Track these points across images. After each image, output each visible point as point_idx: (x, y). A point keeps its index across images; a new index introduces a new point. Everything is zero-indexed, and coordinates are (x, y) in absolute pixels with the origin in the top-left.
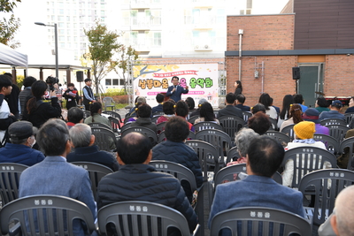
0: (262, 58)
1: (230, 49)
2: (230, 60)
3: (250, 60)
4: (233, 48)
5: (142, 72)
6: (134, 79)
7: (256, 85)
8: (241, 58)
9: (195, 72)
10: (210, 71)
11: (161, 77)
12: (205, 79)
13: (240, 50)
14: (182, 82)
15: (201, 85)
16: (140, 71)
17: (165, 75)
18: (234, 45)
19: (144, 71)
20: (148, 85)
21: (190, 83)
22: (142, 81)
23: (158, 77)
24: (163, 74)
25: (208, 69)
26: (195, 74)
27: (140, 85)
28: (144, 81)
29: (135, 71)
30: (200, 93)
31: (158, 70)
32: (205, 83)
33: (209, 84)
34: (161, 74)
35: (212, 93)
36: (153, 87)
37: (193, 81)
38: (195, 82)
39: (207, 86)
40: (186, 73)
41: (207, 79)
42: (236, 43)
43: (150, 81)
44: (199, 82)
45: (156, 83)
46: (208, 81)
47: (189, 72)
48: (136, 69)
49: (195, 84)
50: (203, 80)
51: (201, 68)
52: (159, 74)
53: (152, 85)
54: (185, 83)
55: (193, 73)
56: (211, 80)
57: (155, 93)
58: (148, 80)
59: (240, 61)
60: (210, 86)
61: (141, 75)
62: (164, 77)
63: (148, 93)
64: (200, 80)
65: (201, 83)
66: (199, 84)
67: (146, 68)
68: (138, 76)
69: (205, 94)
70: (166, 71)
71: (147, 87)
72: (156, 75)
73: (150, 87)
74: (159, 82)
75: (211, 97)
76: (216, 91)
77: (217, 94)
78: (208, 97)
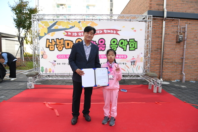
0: (185, 21)
1: (153, 9)
3: (173, 23)
4: (155, 8)
5: (50, 30)
6: (41, 38)
7: (178, 50)
8: (165, 20)
9: (116, 31)
10: (135, 31)
11: (74, 36)
12: (128, 40)
13: (165, 10)
14: (100, 43)
15: (123, 47)
16: (48, 28)
17: (80, 34)
18: (157, 5)
19: (53, 28)
20: (57, 46)
21: (111, 44)
22: (50, 41)
23: (71, 36)
24: (77, 33)
25: (133, 29)
26: (117, 34)
27: (47, 46)
28: (53, 41)
29: (41, 28)
30: (122, 57)
31: (71, 28)
32: (128, 46)
33: (133, 46)
34: (74, 32)
35: (136, 57)
36: (64, 48)
37: (114, 42)
38: (117, 44)
39: (130, 49)
40: (105, 31)
41: (131, 40)
42: (159, 3)
43: (60, 41)
44: (122, 43)
45: (68, 44)
46: (132, 43)
47: (109, 31)
48: (43, 25)
49: (116, 46)
50: (126, 41)
51: (124, 27)
52: (71, 33)
53: (63, 46)
54: (104, 44)
55: (115, 32)
56: (135, 41)
57: (66, 55)
58: (57, 40)
59: (164, 22)
60: (134, 49)
61: (48, 33)
62: (78, 36)
63: (57, 57)
64: (123, 41)
65: (123, 44)
66: (121, 46)
67: (55, 24)
68: (45, 34)
69: (128, 59)
70: (80, 28)
71: (56, 49)
72: (68, 33)
73: (60, 48)
74: (72, 42)
75: (134, 62)
76: (140, 55)
77: (142, 58)
78: (132, 62)
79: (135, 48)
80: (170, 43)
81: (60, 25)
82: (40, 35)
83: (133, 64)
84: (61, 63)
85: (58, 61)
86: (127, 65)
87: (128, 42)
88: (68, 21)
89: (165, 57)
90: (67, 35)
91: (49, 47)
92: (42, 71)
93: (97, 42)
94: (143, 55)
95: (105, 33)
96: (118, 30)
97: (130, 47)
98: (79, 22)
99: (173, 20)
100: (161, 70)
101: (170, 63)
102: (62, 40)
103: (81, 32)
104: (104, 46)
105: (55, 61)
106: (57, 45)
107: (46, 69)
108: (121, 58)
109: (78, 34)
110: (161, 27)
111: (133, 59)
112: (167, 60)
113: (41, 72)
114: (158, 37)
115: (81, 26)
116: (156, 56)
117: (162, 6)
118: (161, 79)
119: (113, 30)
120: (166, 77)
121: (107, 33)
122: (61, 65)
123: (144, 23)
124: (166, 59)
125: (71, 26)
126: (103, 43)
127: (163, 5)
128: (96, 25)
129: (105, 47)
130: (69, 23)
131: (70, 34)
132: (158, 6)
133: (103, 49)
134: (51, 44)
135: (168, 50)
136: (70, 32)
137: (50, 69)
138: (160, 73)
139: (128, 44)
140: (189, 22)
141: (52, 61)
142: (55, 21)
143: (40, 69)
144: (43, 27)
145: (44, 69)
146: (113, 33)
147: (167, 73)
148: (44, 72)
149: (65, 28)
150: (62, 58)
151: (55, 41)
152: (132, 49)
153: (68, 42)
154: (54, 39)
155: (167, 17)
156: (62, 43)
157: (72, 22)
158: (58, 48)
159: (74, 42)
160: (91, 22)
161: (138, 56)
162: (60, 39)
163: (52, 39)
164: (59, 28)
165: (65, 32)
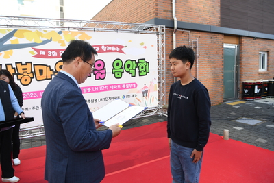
0: (195, 34)
1: (159, 16)
3: (183, 36)
4: (162, 15)
8: (176, 32)
9: (120, 48)
10: (145, 47)
11: (52, 57)
12: (137, 61)
13: (175, 19)
14: (97, 68)
15: (131, 71)
18: (164, 11)
19: (8, 42)
20: (20, 77)
21: (114, 69)
23: (46, 56)
24: (58, 51)
25: (142, 44)
26: (121, 52)
28: (9, 67)
30: (131, 86)
31: (45, 42)
32: (137, 69)
33: (144, 69)
34: (51, 51)
35: (148, 85)
36: (34, 80)
37: (118, 64)
38: (122, 68)
39: (141, 74)
40: (104, 48)
41: (140, 61)
42: (166, 9)
43: (24, 67)
44: (129, 66)
45: (41, 72)
46: (143, 65)
47: (109, 48)
49: (121, 70)
50: (134, 62)
51: (130, 41)
52: (46, 51)
53: (31, 75)
54: (104, 69)
55: (118, 49)
56: (146, 62)
57: (38, 93)
58: (19, 65)
59: (174, 35)
60: (145, 73)
64: (130, 62)
65: (131, 68)
66: (128, 70)
67: (11, 35)
69: (138, 88)
70: (63, 43)
72: (39, 53)
73: (26, 80)
74: (48, 68)
75: (146, 92)
76: (154, 81)
77: (156, 85)
78: (143, 93)
79: (147, 72)
81: (22, 37)
83: (145, 95)
84: (30, 107)
86: (137, 97)
87: (137, 64)
88: (38, 29)
90: (38, 56)
94: (157, 81)
95: (103, 52)
96: (123, 47)
97: (140, 72)
98: (60, 33)
99: (183, 32)
102: (29, 65)
104: (103, 71)
106: (19, 74)
108: (129, 88)
109: (58, 54)
110: (170, 41)
111: (145, 87)
115: (63, 40)
117: (170, 13)
119: (116, 46)
121: (107, 51)
122: (31, 110)
123: (156, 36)
125: (45, 39)
126: (102, 67)
127: (172, 12)
128: (89, 38)
129: (105, 73)
130: (39, 34)
131: (44, 53)
132: (165, 13)
133: (102, 77)
136: (44, 50)
139: (138, 67)
140: (199, 35)
142: (12, 29)
146: (116, 51)
149: (33, 42)
150: (30, 98)
151: (14, 66)
152: (143, 73)
153: (41, 68)
154: (11, 64)
155: (178, 28)
156: (29, 71)
157: (46, 31)
158: (20, 80)
159: (53, 68)
160: (81, 33)
161: (151, 82)
162: (24, 63)
163: (6, 65)
164: (20, 43)
165: (34, 49)
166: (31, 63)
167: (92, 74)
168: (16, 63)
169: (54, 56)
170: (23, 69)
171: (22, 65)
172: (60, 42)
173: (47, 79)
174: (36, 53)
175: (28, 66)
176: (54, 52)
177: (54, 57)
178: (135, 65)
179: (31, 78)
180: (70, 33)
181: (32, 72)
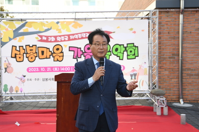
2: (164, 15)
5: (17, 33)
6: (3, 44)
8: (183, 12)
11: (51, 42)
12: (125, 46)
14: (87, 51)
15: (119, 55)
16: (14, 31)
17: (59, 39)
19: (21, 31)
20: (28, 55)
22: (18, 49)
23: (47, 41)
24: (55, 37)
25: (131, 29)
27: (13, 56)
28: (21, 48)
29: (4, 31)
31: (46, 30)
32: (125, 53)
33: (133, 53)
34: (51, 37)
35: (137, 68)
36: (37, 58)
38: (109, 51)
39: (129, 57)
41: (129, 45)
43: (31, 48)
44: (117, 50)
45: (43, 52)
46: (131, 49)
48: (7, 27)
49: (109, 53)
50: (122, 46)
51: (119, 27)
52: (47, 37)
53: (36, 55)
56: (135, 46)
57: (40, 68)
58: (28, 47)
59: (181, 16)
60: (134, 57)
61: (15, 37)
62: (56, 41)
63: (28, 70)
64: (117, 46)
65: (119, 51)
66: (116, 53)
67: (23, 26)
68: (10, 39)
69: (126, 71)
70: (60, 31)
71: (26, 59)
72: (42, 38)
73: (32, 58)
74: (48, 50)
75: (135, 75)
76: (144, 65)
77: (146, 69)
78: (131, 76)
79: (136, 56)
80: (193, 46)
81: (30, 26)
82: (2, 40)
83: (133, 78)
84: (33, 78)
85: (29, 75)
87: (126, 48)
88: (42, 21)
89: (187, 66)
90: (41, 41)
91: (15, 57)
92: (6, 91)
93: (82, 49)
96: (111, 33)
97: (128, 55)
98: (58, 23)
99: (197, 11)
100: (180, 87)
101: (195, 75)
103: (60, 36)
105: (24, 76)
106: (27, 53)
107: (11, 88)
109: (56, 39)
110: (177, 23)
111: (133, 71)
112: (189, 72)
113: (3, 92)
114: (174, 38)
115: (60, 28)
116: (172, 66)
118: (181, 100)
120: (190, 98)
122: (33, 81)
124: (189, 69)
125: (46, 28)
128: (81, 26)
130: (43, 24)
131: (44, 38)
134: (18, 53)
135: (190, 56)
136: (45, 36)
137: (17, 87)
138: (179, 91)
139: (126, 50)
141: (20, 76)
142: (24, 21)
143: (3, 87)
144: (7, 30)
145: (9, 87)
147: (191, 91)
148: (8, 92)
149: (38, 30)
150: (34, 72)
151: (24, 48)
152: (131, 57)
153: (43, 49)
154: (23, 46)
155: (185, 8)
156: (34, 51)
157: (47, 22)
158: (28, 58)
159: (51, 50)
160: (74, 22)
161: (141, 66)
162: (31, 45)
163: (19, 47)
164: (29, 31)
165: (39, 35)
166: (36, 45)
167: (82, 56)
168: (26, 46)
169: (52, 40)
170: (30, 50)
171: (30, 47)
172: (57, 30)
173: (46, 58)
174: (40, 39)
175: (34, 48)
176: (53, 38)
177: (53, 42)
178: (124, 49)
179: (36, 57)
180: (65, 23)
181: (36, 53)
